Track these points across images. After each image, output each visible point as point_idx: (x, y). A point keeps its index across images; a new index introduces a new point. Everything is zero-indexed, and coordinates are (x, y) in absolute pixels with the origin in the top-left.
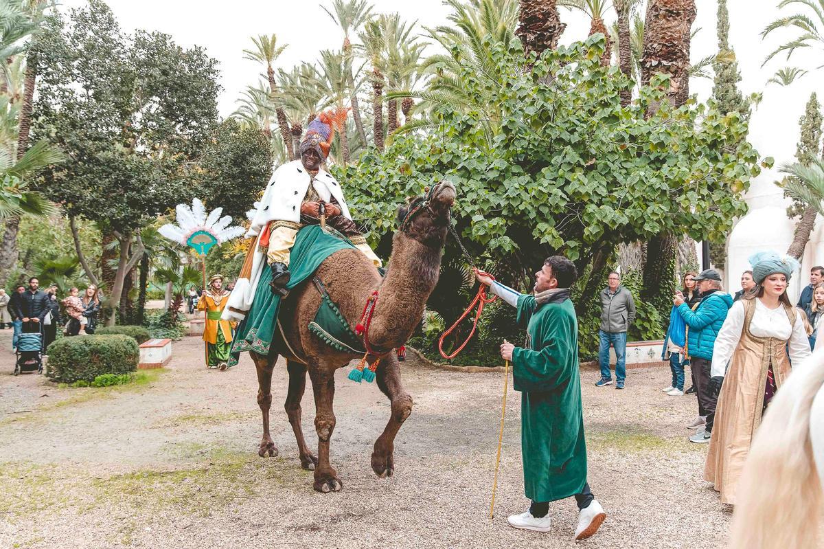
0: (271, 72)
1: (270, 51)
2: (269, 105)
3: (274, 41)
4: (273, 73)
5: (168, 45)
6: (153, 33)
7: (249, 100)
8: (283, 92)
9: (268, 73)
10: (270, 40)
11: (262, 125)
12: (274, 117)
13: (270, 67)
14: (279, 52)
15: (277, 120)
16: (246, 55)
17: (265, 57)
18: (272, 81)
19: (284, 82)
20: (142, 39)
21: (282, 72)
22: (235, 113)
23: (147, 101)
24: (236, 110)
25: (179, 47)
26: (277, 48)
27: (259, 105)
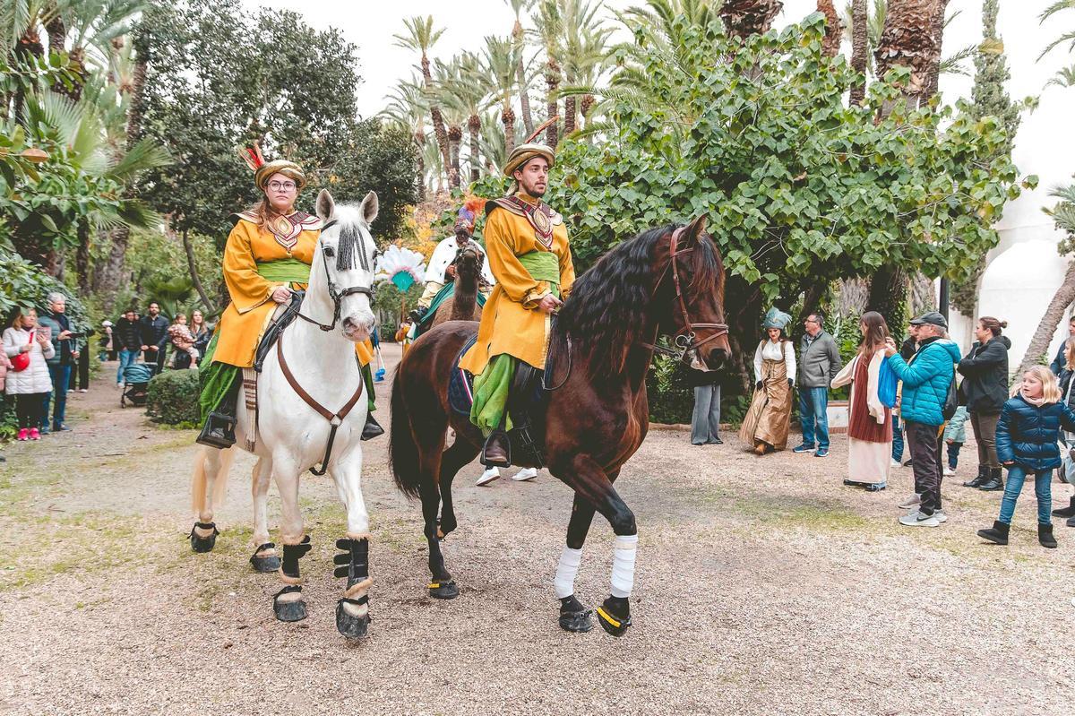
0: (425, 62)
1: (425, 37)
2: (423, 103)
3: (430, 24)
4: (428, 63)
5: (299, 26)
6: (281, 12)
7: (401, 97)
8: (439, 86)
9: (423, 63)
10: (425, 25)
11: (414, 127)
12: (428, 118)
13: (424, 55)
14: (436, 38)
15: (432, 122)
16: (396, 40)
17: (419, 44)
18: (426, 73)
19: (441, 76)
20: (267, 19)
21: (438, 63)
22: (382, 112)
23: (275, 93)
24: (383, 109)
25: (311, 29)
26: (432, 34)
27: (411, 102)
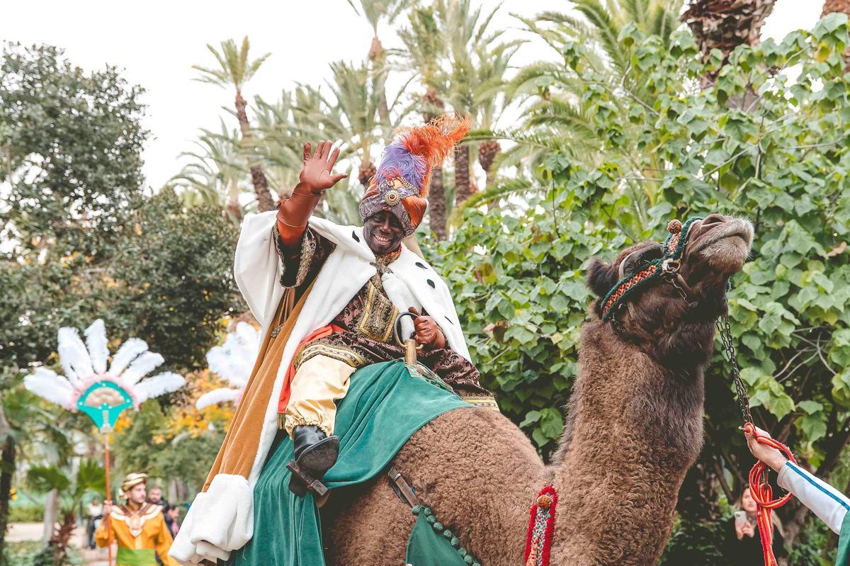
0: (240, 103)
1: (239, 67)
2: (237, 162)
3: (246, 48)
4: (244, 104)
5: (60, 65)
6: (34, 46)
7: (203, 153)
8: (261, 136)
9: (237, 104)
10: (239, 50)
11: (225, 196)
12: (247, 182)
13: (239, 93)
14: (256, 66)
15: (251, 187)
16: (199, 74)
17: (231, 77)
18: (242, 117)
19: (265, 120)
20: (14, 57)
21: (260, 103)
22: (177, 177)
23: (19, 163)
24: (178, 172)
25: (78, 69)
26: (251, 58)
27: (220, 162)
